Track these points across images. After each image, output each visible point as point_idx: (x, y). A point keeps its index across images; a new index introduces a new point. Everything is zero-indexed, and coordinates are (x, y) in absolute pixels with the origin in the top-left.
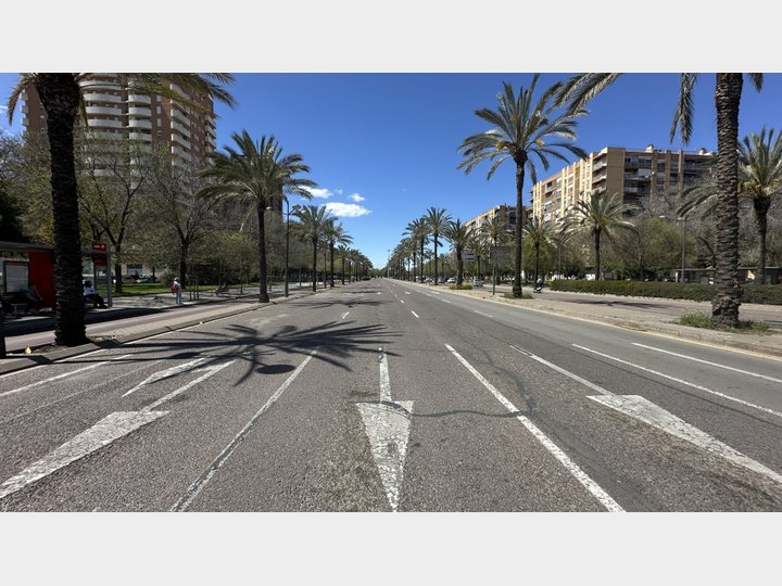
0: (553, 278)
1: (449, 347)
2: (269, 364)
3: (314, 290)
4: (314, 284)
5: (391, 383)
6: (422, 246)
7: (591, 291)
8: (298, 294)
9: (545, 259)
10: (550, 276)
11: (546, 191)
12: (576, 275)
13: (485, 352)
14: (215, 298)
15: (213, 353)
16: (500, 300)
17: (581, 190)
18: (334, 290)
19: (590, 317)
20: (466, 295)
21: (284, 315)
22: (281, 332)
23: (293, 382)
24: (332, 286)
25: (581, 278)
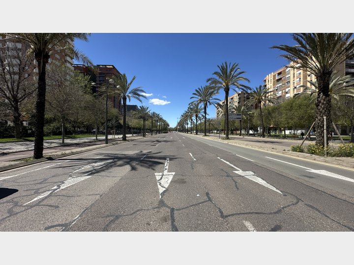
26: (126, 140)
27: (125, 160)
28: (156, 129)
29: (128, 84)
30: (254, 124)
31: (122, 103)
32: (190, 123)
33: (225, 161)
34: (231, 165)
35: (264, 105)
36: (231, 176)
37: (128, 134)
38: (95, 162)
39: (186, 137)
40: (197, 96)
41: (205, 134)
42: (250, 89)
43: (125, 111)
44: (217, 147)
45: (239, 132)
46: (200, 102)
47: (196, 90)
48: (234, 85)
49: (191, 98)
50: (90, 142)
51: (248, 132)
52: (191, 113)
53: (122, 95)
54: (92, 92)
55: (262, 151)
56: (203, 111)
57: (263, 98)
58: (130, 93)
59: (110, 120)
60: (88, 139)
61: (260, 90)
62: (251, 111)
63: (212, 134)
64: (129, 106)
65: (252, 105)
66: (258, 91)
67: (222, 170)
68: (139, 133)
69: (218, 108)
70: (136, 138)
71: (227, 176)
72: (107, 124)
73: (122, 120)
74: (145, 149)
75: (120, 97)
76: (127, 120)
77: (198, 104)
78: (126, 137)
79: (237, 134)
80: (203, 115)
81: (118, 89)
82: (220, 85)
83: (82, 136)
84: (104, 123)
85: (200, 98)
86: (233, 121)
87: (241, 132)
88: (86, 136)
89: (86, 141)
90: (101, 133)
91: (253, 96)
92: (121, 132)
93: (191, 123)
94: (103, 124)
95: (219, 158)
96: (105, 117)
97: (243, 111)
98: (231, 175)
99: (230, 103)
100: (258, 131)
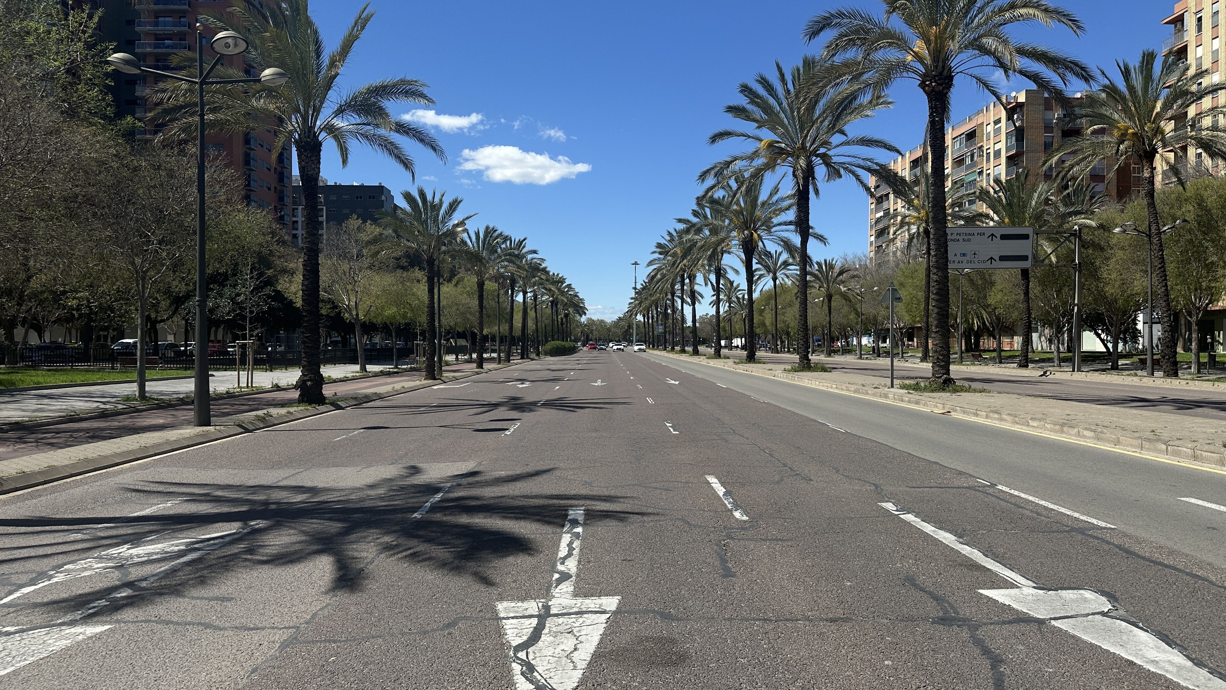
26: (320, 400)
27: (315, 525)
28: (504, 328)
29: (325, 59)
30: (1109, 290)
31: (296, 171)
32: (707, 293)
33: (928, 528)
34: (966, 550)
35: (1174, 170)
36: (963, 622)
37: (335, 360)
38: (135, 540)
39: (686, 379)
40: (750, 127)
41: (805, 358)
42: (1086, 76)
43: (313, 224)
44: (881, 438)
45: (1018, 341)
46: (770, 166)
47: (746, 90)
48: (985, 51)
49: (715, 138)
50: (103, 415)
51: (1075, 342)
52: (714, 231)
53: (294, 123)
54: (110, 111)
55: (1163, 459)
56: (791, 215)
57: (1169, 127)
58: (340, 112)
59: (225, 276)
60: (89, 396)
61: (1148, 77)
62: (1089, 213)
63: (849, 359)
64: (337, 189)
65: (1096, 177)
66: (1131, 88)
67: (911, 581)
68: (404, 354)
69: (880, 200)
70: (384, 386)
71: (944, 621)
72: (202, 303)
73: (299, 278)
74: (437, 456)
75: (281, 141)
76: (324, 277)
77: (758, 175)
78: (320, 381)
79: (1001, 358)
80: (787, 245)
81: (270, 91)
82: (893, 55)
83: (53, 379)
84: (188, 296)
85: (767, 135)
86: (980, 273)
87: (1028, 341)
88: (79, 379)
89: (80, 405)
90: (168, 361)
91: (1102, 118)
92: (290, 347)
93: (717, 290)
94: (178, 301)
95: (890, 506)
96: (192, 259)
97: (1038, 217)
98: (965, 612)
99: (959, 162)
100: (1135, 335)
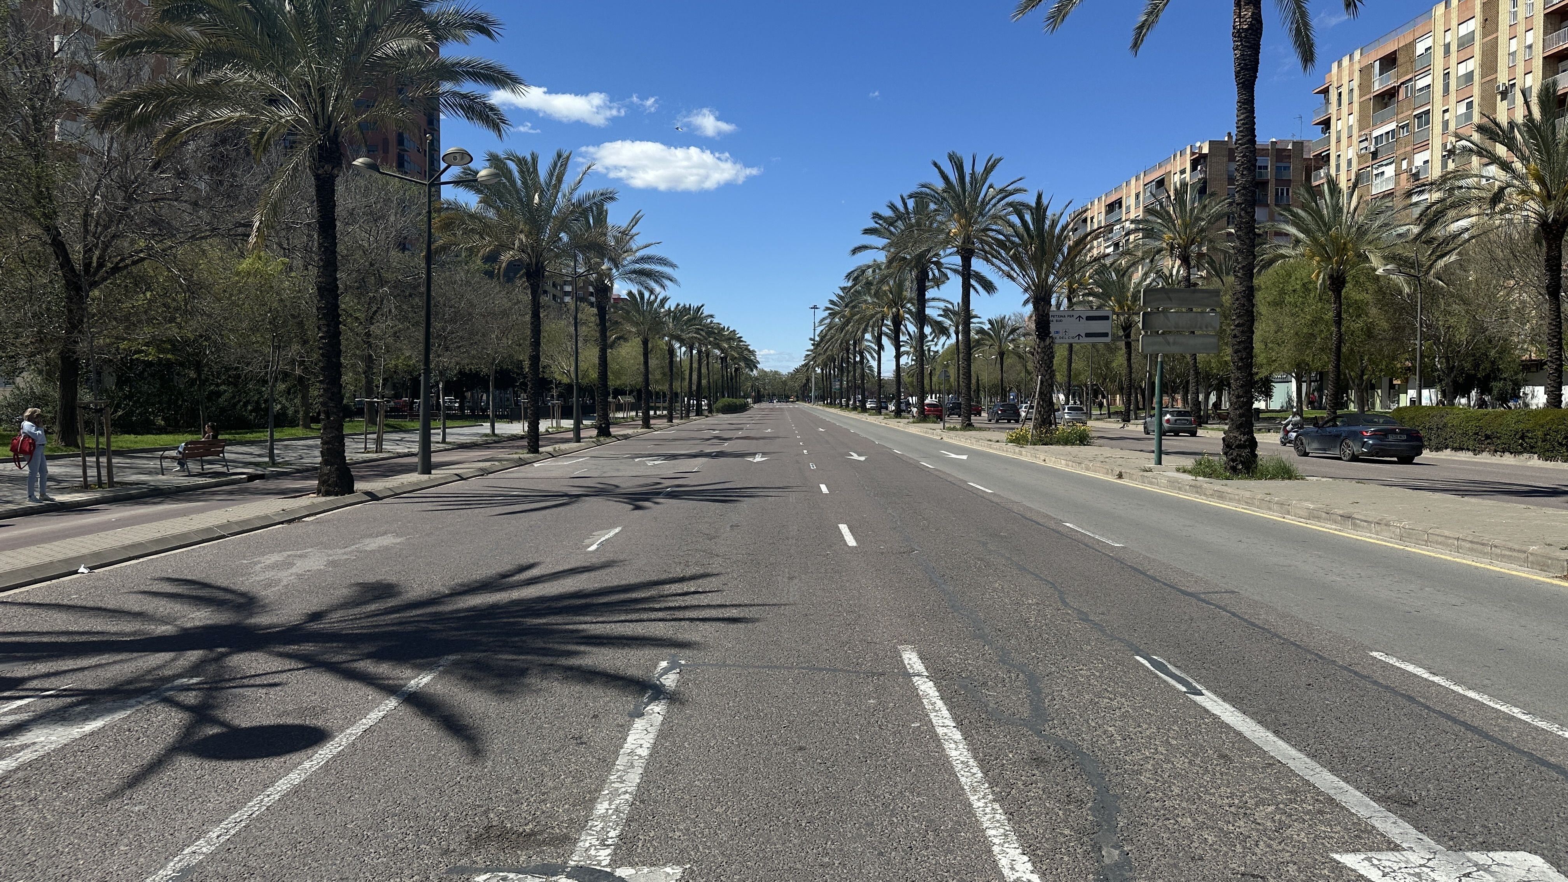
0: (1404, 400)
1: (912, 659)
2: (245, 723)
3: (534, 448)
4: (534, 427)
5: (641, 795)
6: (921, 291)
7: (1531, 449)
8: (471, 461)
9: (1369, 332)
10: (1394, 392)
11: (1378, 87)
12: (1485, 389)
13: (1032, 681)
14: (175, 478)
15: (67, 683)
16: (1173, 484)
17: (1503, 78)
18: (610, 447)
19: (1478, 546)
20: (1061, 465)
21: (388, 540)
22: (344, 605)
23: (296, 791)
24: (604, 431)
25: (1503, 399)
